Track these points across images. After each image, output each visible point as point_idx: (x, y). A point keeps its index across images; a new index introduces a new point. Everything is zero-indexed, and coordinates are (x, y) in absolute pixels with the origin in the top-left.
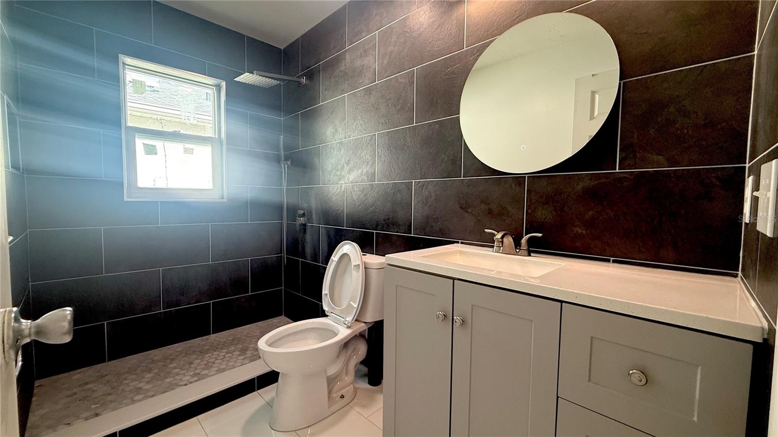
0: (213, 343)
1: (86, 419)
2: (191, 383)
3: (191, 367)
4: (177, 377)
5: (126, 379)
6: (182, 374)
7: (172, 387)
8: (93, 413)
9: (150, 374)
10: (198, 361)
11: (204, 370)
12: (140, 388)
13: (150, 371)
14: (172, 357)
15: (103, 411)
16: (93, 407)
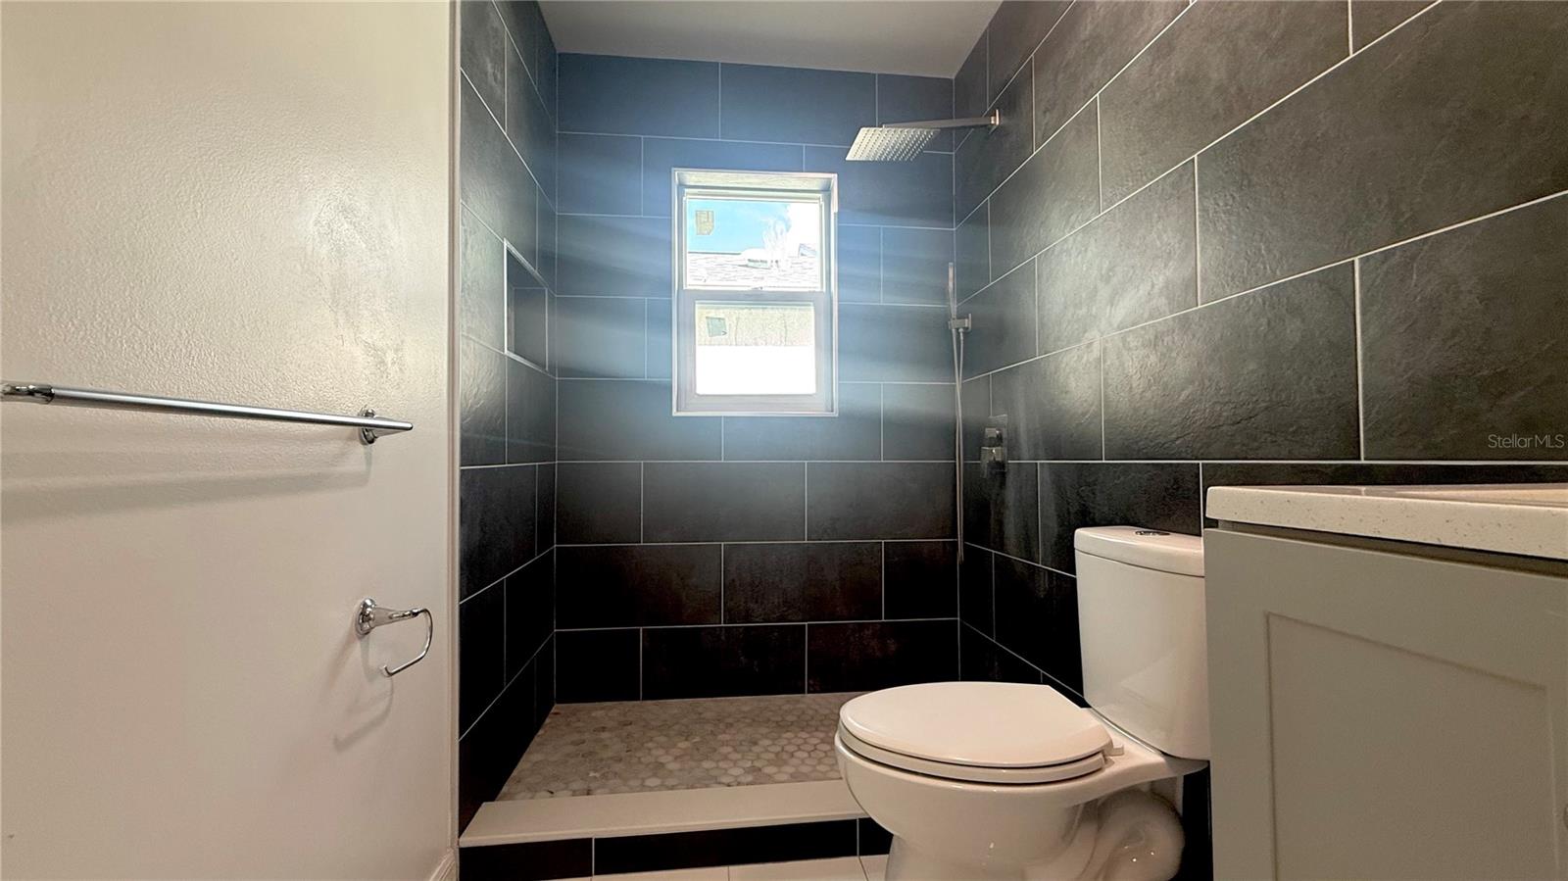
0: (803, 713)
1: (574, 793)
2: (739, 784)
3: (750, 750)
4: (721, 764)
5: (651, 740)
6: (731, 760)
7: (709, 780)
8: (586, 787)
9: (686, 743)
10: (767, 742)
11: (772, 764)
12: (662, 765)
13: (688, 736)
14: (730, 720)
15: (599, 788)
16: (592, 774)
